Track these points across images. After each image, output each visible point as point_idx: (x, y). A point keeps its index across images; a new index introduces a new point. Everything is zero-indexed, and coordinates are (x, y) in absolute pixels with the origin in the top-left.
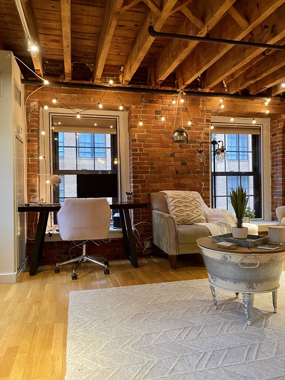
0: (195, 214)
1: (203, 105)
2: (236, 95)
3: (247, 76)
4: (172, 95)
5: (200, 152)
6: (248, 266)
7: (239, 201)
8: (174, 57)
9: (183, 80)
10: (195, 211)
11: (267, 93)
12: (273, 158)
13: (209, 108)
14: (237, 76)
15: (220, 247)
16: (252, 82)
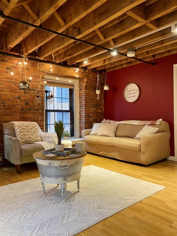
0: (34, 136)
1: (40, 68)
2: (59, 64)
3: (66, 54)
4: (19, 59)
5: (38, 97)
6: (64, 167)
7: (59, 129)
8: (20, 34)
9: (26, 50)
10: (34, 135)
11: (77, 65)
12: (80, 103)
13: (43, 70)
14: (60, 53)
15: (47, 158)
16: (69, 58)
